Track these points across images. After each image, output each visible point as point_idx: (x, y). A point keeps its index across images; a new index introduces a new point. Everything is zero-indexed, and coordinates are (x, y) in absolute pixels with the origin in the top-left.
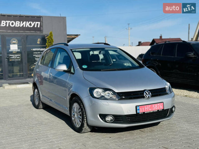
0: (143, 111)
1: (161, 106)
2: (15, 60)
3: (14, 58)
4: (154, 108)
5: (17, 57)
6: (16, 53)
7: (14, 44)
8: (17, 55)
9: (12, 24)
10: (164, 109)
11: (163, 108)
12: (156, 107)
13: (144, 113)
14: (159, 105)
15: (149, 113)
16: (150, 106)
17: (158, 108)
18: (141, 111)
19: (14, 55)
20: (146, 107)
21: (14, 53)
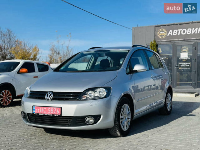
0: (38, 112)
1: (57, 111)
2: (185, 68)
3: (183, 66)
4: (49, 111)
5: (187, 66)
6: (185, 62)
7: (185, 52)
8: (186, 64)
9: (184, 32)
10: (62, 115)
11: (60, 114)
12: (52, 111)
13: (38, 114)
14: (56, 109)
15: (43, 115)
16: (45, 108)
17: (54, 112)
18: (36, 112)
19: (183, 64)
20: (41, 109)
21: (184, 61)
